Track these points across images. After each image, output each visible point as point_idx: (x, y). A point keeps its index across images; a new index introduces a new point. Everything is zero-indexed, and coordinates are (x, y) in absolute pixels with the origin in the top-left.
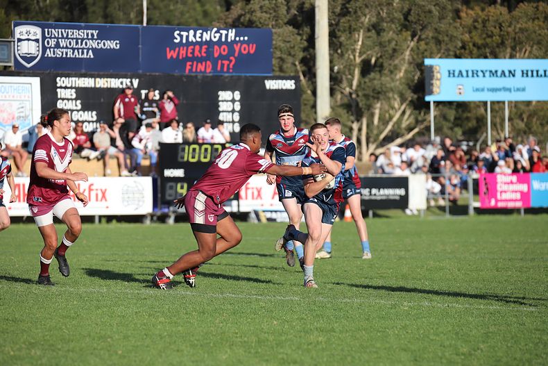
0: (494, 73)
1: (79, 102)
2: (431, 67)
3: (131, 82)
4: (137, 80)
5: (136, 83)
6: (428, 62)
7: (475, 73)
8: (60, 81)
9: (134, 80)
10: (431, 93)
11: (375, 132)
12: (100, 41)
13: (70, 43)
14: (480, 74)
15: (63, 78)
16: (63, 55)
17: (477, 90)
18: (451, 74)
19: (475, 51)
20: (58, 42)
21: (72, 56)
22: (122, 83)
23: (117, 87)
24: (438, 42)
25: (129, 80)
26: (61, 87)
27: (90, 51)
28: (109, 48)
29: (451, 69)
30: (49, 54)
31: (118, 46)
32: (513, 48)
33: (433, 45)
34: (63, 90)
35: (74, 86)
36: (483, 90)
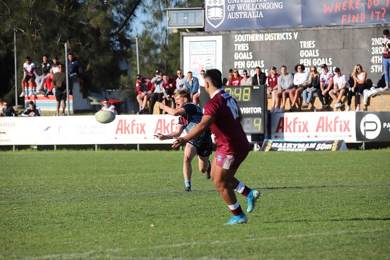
1: (251, 53)
3: (293, 35)
4: (297, 33)
5: (296, 35)
8: (238, 38)
9: (294, 33)
12: (268, 4)
13: (245, 6)
15: (240, 35)
16: (240, 17)
20: (236, 7)
21: (247, 17)
22: (285, 36)
23: (281, 39)
25: (290, 33)
26: (238, 42)
27: (261, 12)
28: (275, 8)
30: (230, 16)
31: (282, 6)
34: (239, 45)
35: (247, 40)
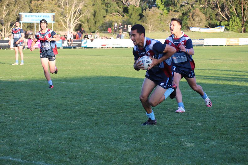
0: (36, 16)
2: (21, 15)
6: (20, 13)
7: (32, 16)
10: (21, 21)
11: (8, 29)
14: (33, 16)
17: (32, 20)
18: (26, 16)
19: (35, 11)
24: (23, 9)
29: (26, 15)
32: (44, 10)
33: (22, 10)
36: (33, 20)
